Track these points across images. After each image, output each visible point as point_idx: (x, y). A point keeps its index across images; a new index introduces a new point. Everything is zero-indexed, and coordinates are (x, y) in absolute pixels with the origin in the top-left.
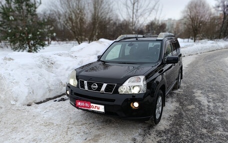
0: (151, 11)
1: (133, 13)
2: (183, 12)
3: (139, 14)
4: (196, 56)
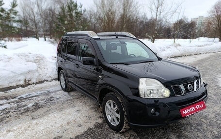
0: (173, 14)
3: (162, 16)
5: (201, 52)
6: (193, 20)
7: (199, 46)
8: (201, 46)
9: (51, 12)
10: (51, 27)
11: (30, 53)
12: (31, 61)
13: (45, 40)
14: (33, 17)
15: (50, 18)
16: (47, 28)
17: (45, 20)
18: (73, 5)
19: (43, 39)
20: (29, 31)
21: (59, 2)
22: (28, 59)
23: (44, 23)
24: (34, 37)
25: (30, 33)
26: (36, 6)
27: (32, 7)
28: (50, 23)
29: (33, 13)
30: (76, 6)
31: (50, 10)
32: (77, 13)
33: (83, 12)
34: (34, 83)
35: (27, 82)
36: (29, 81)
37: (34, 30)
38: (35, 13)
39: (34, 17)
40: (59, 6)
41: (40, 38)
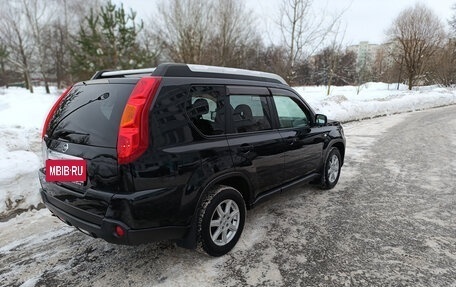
0: (326, 34)
1: (293, 38)
2: (388, 33)
3: (303, 40)
4: (406, 115)
5: (386, 113)
6: (350, 49)
7: (380, 100)
8: (383, 100)
9: (58, 31)
10: (60, 62)
11: (19, 127)
12: (21, 149)
13: (48, 91)
14: (17, 41)
15: (58, 44)
16: (51, 67)
17: (46, 47)
18: (113, 13)
19: (42, 89)
20: (9, 73)
21: (78, 8)
22: (14, 142)
23: (43, 54)
24: (22, 86)
25: (10, 76)
26: (23, 17)
27: (15, 19)
28: (58, 55)
29: (18, 33)
30: (121, 15)
31: (57, 26)
32: (123, 31)
33: (137, 28)
34: (32, 207)
35: (14, 204)
36: (18, 201)
37: (21, 70)
38: (21, 32)
39: (21, 41)
40: (76, 18)
41: (34, 88)
